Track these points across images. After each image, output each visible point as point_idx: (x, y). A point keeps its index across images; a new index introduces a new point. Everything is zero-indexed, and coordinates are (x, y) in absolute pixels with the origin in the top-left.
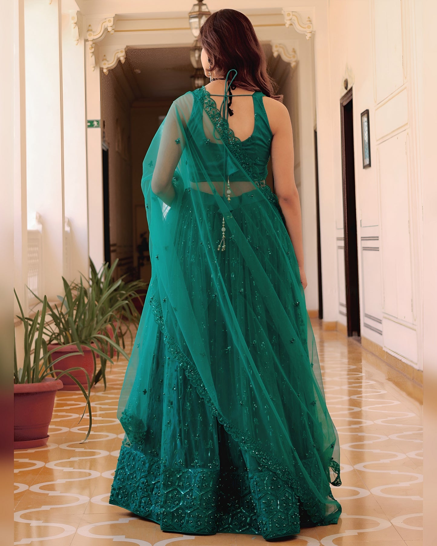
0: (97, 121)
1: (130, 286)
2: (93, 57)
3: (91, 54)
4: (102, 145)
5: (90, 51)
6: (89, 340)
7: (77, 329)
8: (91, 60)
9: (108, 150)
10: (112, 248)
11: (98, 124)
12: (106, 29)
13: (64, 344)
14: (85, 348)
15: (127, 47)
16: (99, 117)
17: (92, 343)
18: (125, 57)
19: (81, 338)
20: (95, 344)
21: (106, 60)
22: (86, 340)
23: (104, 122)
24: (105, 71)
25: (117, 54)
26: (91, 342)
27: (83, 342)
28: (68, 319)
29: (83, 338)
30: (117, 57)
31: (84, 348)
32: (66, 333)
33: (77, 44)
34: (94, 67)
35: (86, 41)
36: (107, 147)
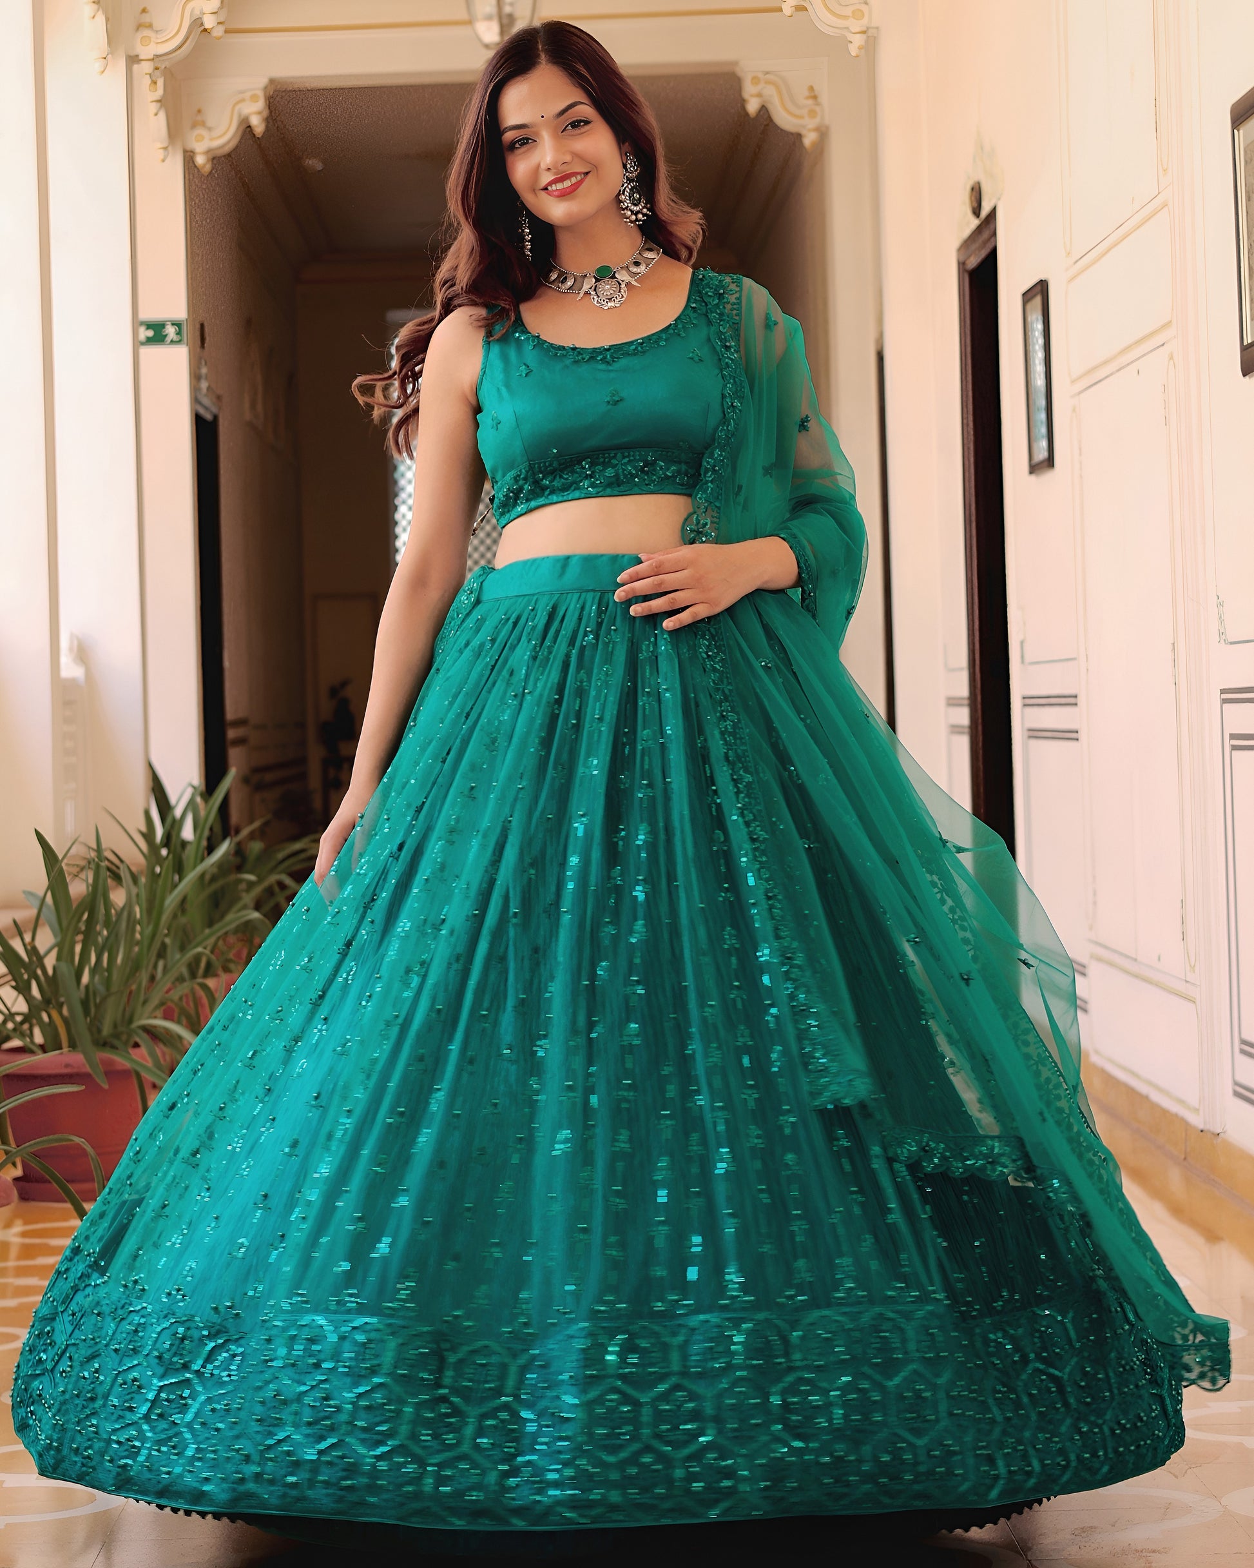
0: (177, 324)
1: (280, 856)
2: (162, 115)
3: (153, 107)
4: (195, 400)
5: (149, 95)
6: (124, 1037)
7: (85, 1003)
8: (154, 124)
9: (216, 418)
10: (231, 734)
11: (179, 333)
12: (197, 22)
13: (43, 1048)
14: (111, 1063)
15: (272, 81)
16: (180, 311)
17: (136, 1045)
18: (266, 113)
19: (99, 1031)
20: (143, 1050)
21: (203, 124)
22: (117, 1036)
23: (202, 326)
24: (200, 160)
25: (237, 108)
26: (132, 1043)
27: (104, 1044)
28: (55, 969)
29: (106, 1030)
30: (240, 115)
31: (107, 1063)
32: (50, 1016)
33: (103, 72)
34: (165, 149)
35: (133, 60)
36: (214, 410)
